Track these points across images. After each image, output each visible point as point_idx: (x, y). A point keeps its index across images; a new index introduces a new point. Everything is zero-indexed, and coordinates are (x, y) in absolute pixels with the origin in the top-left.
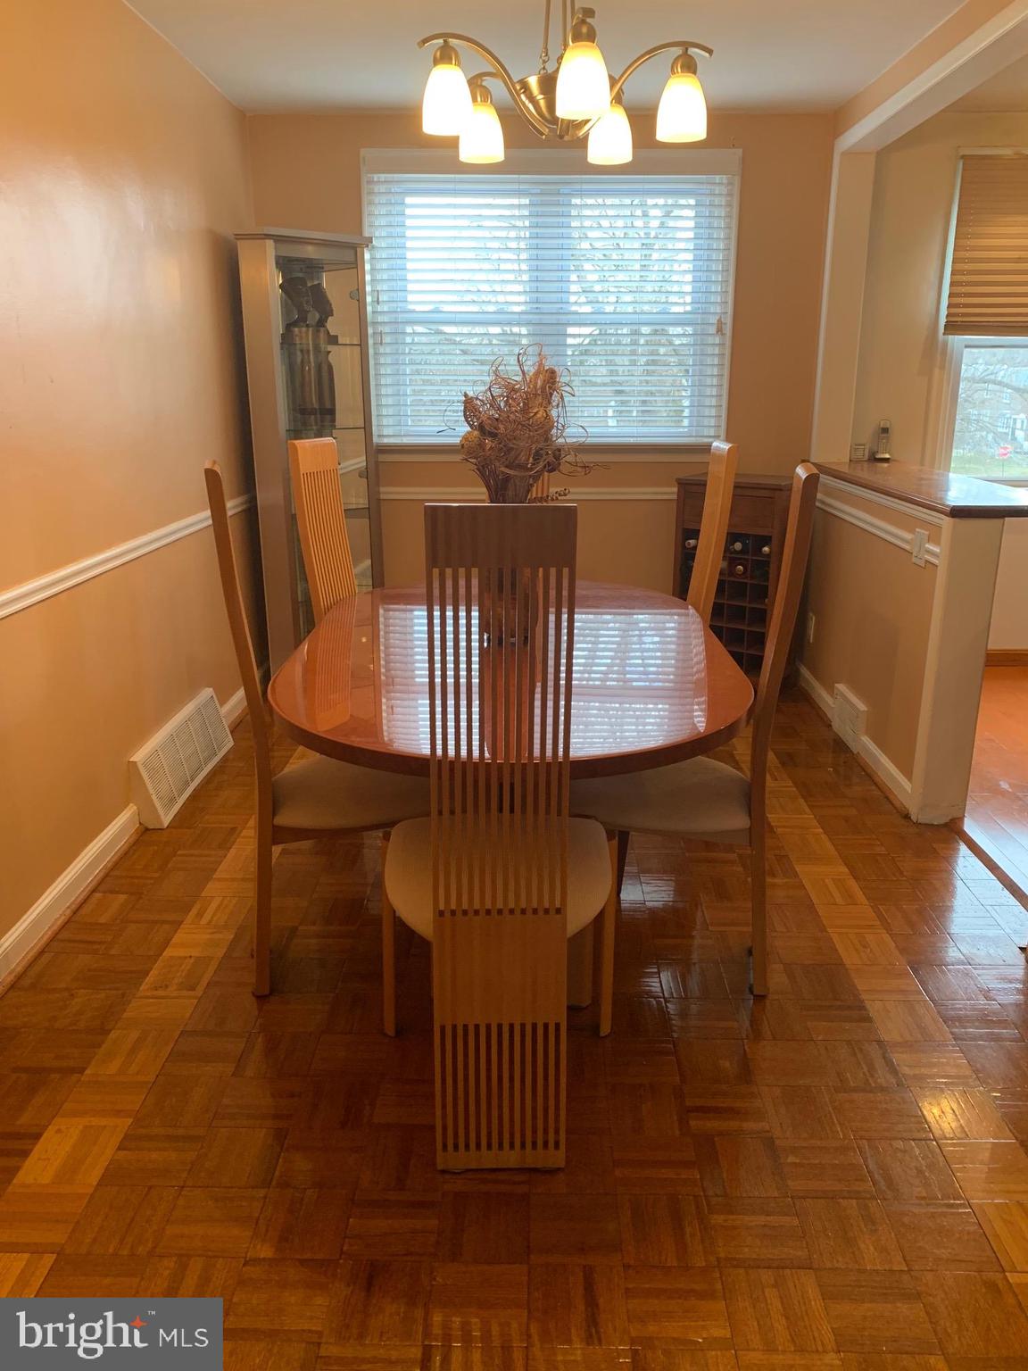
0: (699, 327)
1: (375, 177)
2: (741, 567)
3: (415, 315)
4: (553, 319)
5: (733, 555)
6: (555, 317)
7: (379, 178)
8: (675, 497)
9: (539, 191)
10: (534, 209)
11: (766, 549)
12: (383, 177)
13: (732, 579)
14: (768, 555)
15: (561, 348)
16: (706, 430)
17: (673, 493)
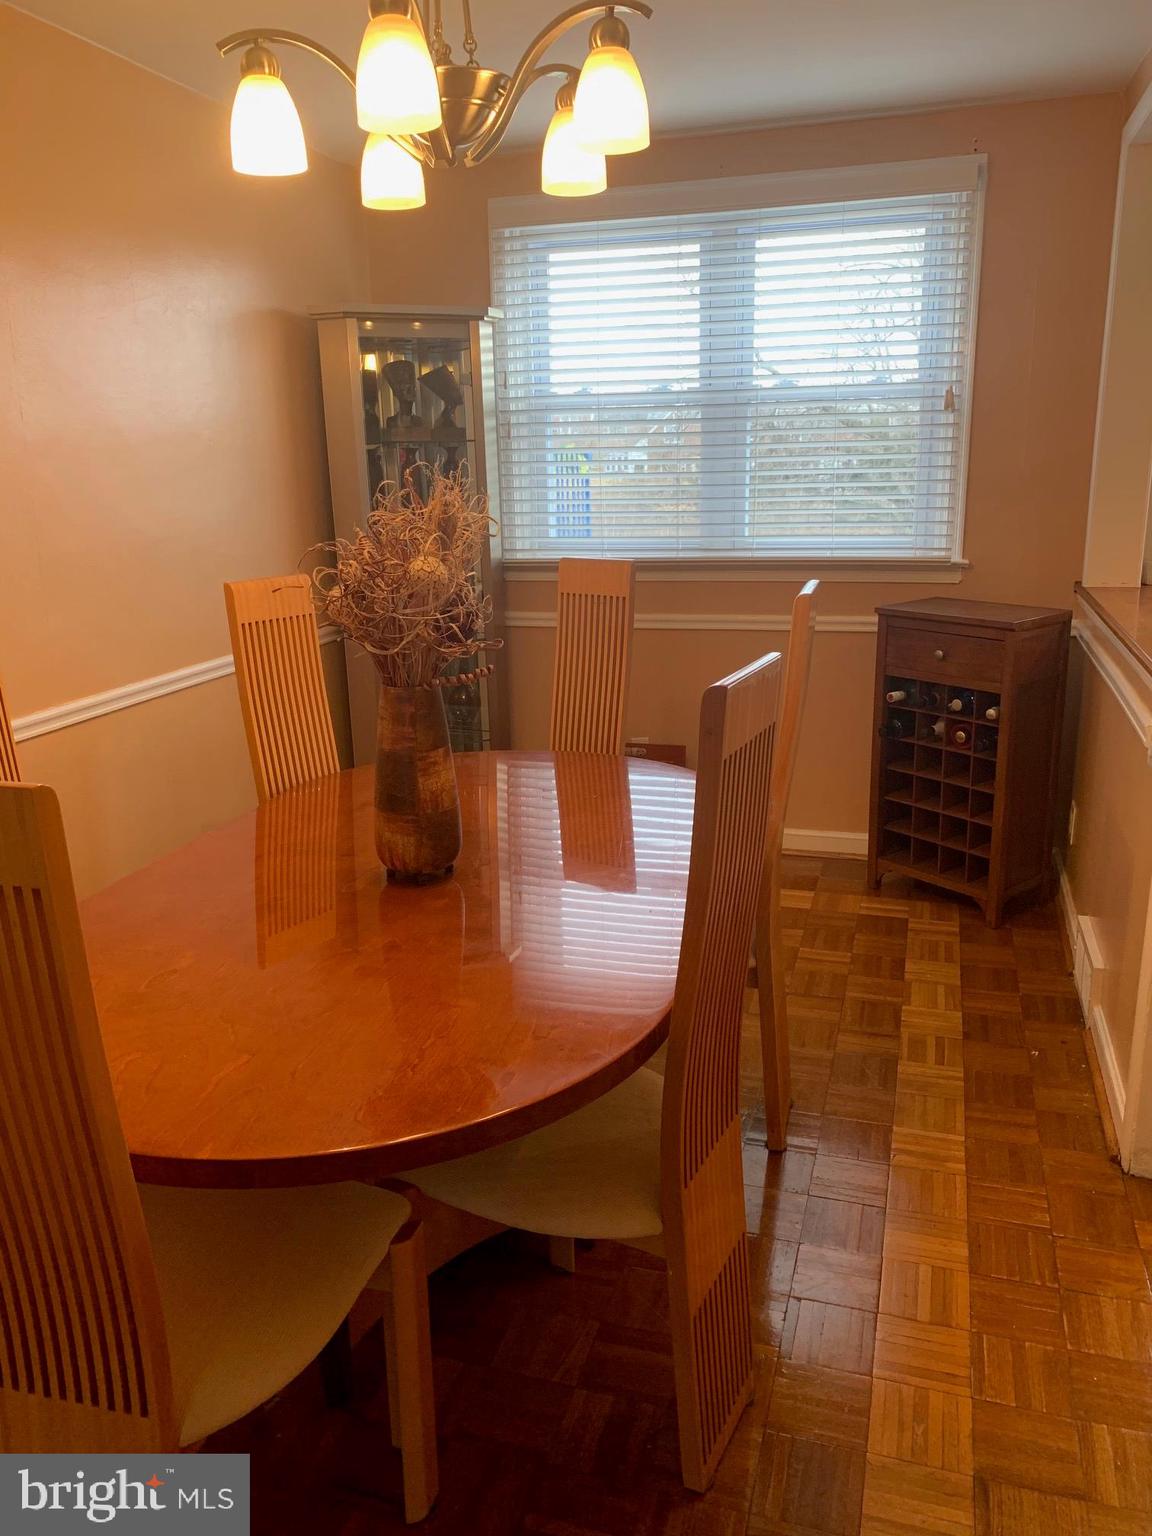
0: (929, 401)
1: (507, 232)
2: (962, 734)
3: (557, 400)
4: (728, 397)
5: (953, 717)
6: (732, 395)
7: (511, 232)
8: (876, 629)
9: (710, 234)
10: (707, 257)
11: (991, 712)
12: (517, 231)
13: (953, 749)
14: (997, 720)
15: (740, 435)
16: (936, 540)
17: (873, 624)
